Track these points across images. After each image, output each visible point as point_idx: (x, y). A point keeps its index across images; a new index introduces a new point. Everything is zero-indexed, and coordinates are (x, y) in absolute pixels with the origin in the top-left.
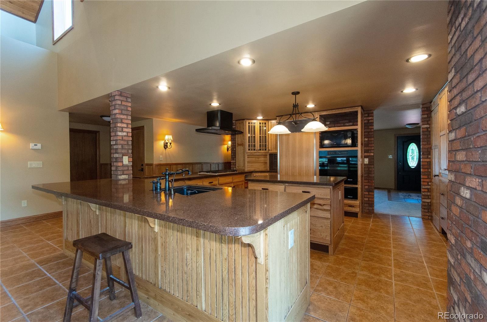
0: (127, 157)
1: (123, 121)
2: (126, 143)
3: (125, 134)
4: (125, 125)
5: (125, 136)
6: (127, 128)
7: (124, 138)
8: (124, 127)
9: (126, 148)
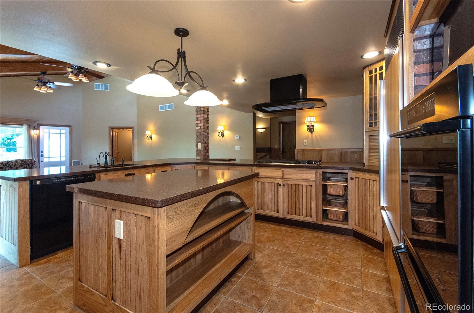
0: (200, 144)
1: (198, 119)
2: (200, 134)
3: (199, 128)
4: (199, 122)
5: (199, 129)
6: (201, 123)
7: (199, 130)
8: (199, 123)
9: (200, 137)
